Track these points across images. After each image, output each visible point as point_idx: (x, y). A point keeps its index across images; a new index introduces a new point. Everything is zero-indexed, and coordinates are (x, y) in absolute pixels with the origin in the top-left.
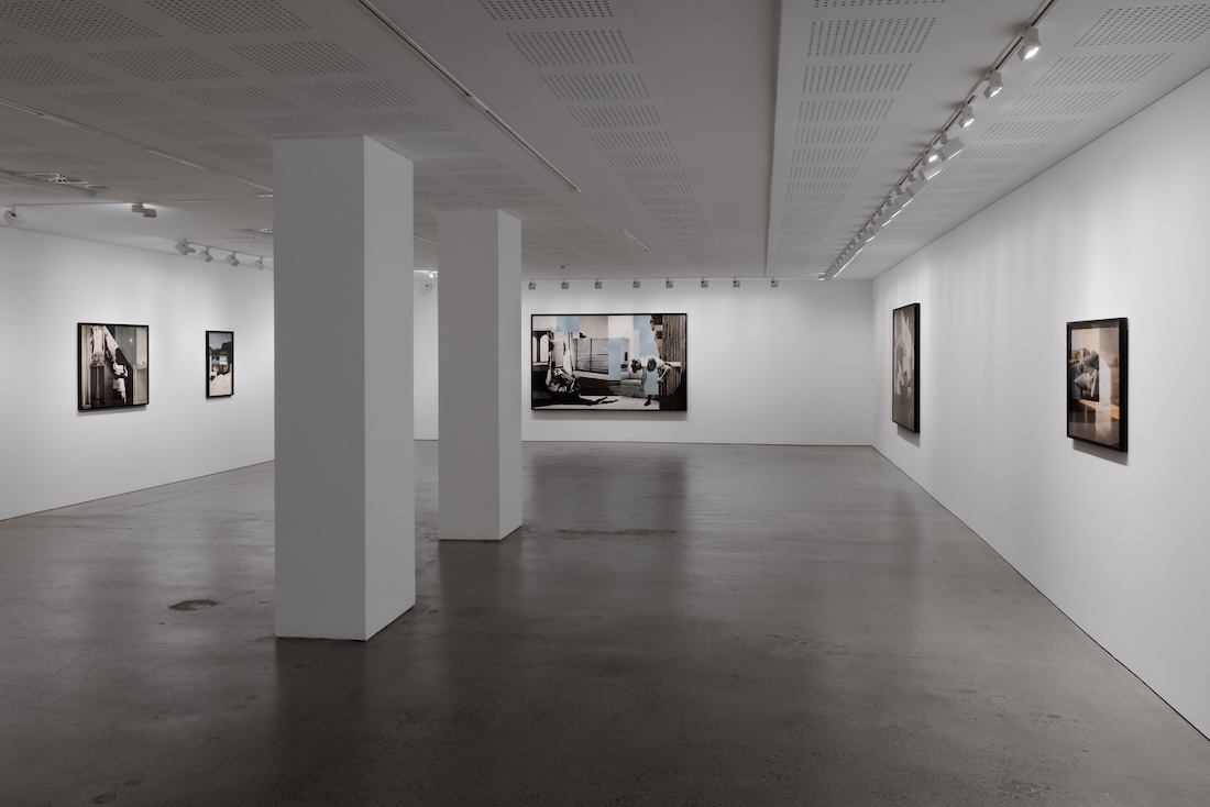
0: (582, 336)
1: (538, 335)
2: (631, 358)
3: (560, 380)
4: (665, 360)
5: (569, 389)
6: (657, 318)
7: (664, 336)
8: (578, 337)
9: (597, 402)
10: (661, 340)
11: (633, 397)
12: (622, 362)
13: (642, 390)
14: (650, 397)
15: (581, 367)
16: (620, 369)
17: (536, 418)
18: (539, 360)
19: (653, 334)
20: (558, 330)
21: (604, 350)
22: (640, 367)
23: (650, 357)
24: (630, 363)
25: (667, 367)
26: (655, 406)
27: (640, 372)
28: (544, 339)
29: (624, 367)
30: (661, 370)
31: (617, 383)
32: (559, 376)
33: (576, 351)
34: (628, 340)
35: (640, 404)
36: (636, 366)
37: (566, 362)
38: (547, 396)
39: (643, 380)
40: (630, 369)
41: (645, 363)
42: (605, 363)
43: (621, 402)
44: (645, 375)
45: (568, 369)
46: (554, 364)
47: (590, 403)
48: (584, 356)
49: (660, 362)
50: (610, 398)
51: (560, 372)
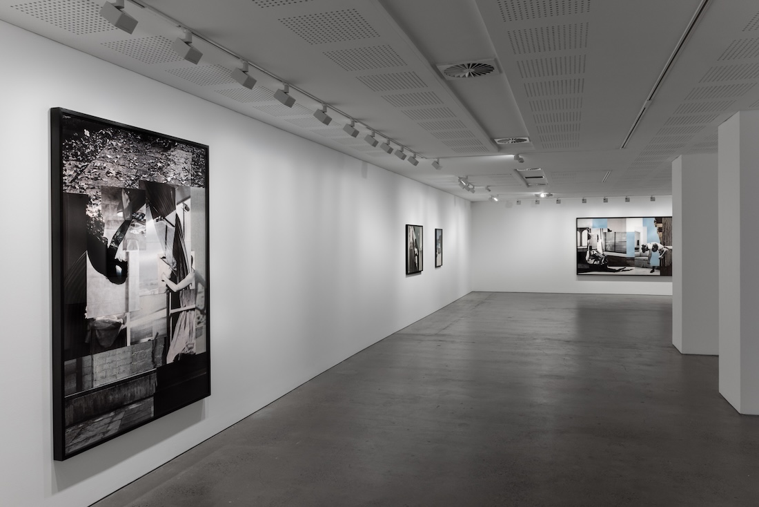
0: (609, 231)
1: (581, 230)
2: (641, 243)
3: (595, 257)
4: (664, 245)
5: (601, 262)
6: (658, 220)
7: (663, 230)
8: (607, 231)
9: (619, 270)
10: (661, 233)
11: (643, 267)
12: (636, 246)
13: (649, 263)
14: (654, 268)
15: (609, 249)
16: (634, 250)
17: (579, 280)
18: (581, 245)
19: (656, 229)
20: (593, 227)
21: (624, 239)
22: (648, 249)
23: (654, 243)
24: (641, 247)
25: (665, 250)
26: (657, 273)
27: (647, 252)
28: (585, 233)
29: (637, 249)
30: (661, 251)
31: (632, 259)
32: (594, 255)
33: (605, 240)
34: (639, 233)
35: (647, 271)
36: (645, 249)
37: (599, 247)
38: (586, 267)
39: (650, 257)
40: (641, 251)
41: (650, 247)
42: (624, 247)
43: (635, 270)
44: (651, 254)
45: (600, 250)
46: (591, 247)
47: (615, 271)
48: (610, 242)
49: (660, 246)
50: (627, 268)
51: (595, 252)
